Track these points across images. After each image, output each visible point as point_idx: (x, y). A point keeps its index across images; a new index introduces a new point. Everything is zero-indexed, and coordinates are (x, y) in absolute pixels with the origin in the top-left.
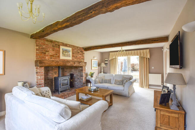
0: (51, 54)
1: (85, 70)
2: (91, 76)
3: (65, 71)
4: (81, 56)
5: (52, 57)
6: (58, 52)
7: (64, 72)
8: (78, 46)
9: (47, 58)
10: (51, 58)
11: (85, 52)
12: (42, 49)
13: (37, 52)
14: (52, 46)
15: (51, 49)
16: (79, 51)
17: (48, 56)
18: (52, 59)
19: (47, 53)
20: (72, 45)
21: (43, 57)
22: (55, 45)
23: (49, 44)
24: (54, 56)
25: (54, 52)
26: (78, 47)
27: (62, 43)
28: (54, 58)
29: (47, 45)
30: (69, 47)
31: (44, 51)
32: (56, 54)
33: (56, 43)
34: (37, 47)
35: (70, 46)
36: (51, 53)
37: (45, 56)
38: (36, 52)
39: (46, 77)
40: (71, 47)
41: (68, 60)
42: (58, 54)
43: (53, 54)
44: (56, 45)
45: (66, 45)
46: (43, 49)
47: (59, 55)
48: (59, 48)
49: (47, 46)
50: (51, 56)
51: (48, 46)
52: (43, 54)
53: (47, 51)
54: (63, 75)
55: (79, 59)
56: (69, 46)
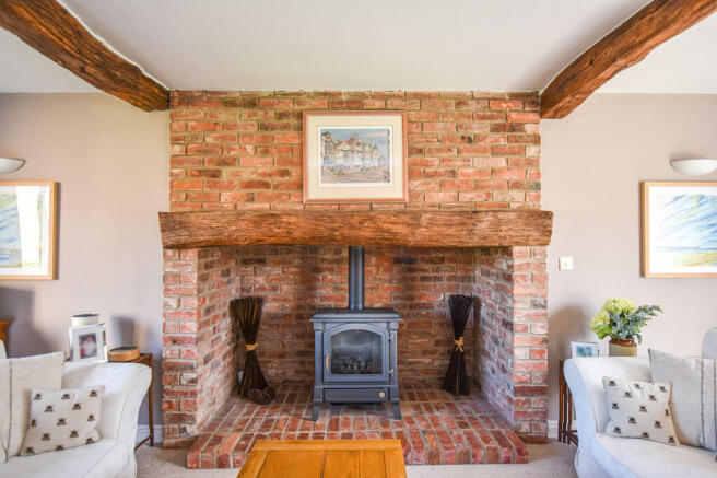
0: (247, 175)
1: (541, 279)
2: (615, 341)
3: (424, 279)
4: (501, 162)
5: (256, 191)
6: (296, 159)
7: (413, 279)
8: (465, 88)
9: (226, 196)
10: (252, 200)
11: (547, 128)
12: (199, 151)
13: (176, 171)
14: (252, 130)
15: (250, 149)
16: (479, 128)
17: (230, 186)
18: (256, 206)
19: (226, 172)
20: (406, 97)
21: (207, 194)
22: (274, 121)
23: (239, 122)
24: (266, 185)
25: (269, 159)
26: (461, 101)
27: (325, 94)
28: (269, 199)
29: (226, 126)
30: (385, 110)
31: (210, 161)
32: (284, 173)
33: (281, 108)
34: (177, 149)
35: (386, 103)
36: (252, 166)
37: (215, 192)
38: (171, 174)
39: (302, 302)
40: (395, 111)
41: (370, 202)
42: (294, 171)
43: (264, 175)
44: (281, 116)
45: (355, 104)
46: (207, 152)
47: (302, 176)
48: (301, 128)
49: (226, 132)
50: (249, 185)
51: (234, 133)
52: (204, 179)
53: (225, 163)
54: (411, 298)
55: (478, 187)
56: (378, 104)
